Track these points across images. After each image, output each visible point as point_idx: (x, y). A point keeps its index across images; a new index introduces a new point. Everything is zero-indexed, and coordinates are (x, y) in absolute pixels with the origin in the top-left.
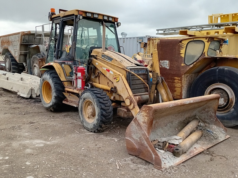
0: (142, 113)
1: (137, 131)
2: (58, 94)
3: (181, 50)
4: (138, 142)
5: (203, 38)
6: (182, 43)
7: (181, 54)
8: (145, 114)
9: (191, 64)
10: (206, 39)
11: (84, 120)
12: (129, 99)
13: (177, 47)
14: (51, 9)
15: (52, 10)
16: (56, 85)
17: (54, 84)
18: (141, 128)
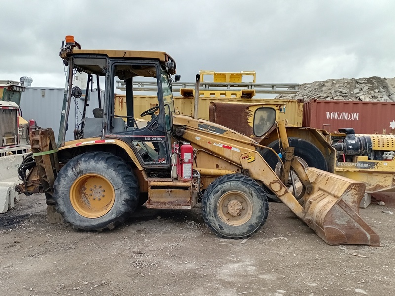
0: (350, 192)
1: (343, 214)
2: (132, 195)
3: (249, 118)
4: (345, 227)
5: (274, 104)
6: (250, 109)
7: (249, 123)
8: (355, 193)
9: (262, 136)
10: (277, 106)
11: (223, 224)
12: (279, 182)
13: (243, 115)
14: (67, 37)
15: (69, 38)
16: (127, 179)
17: (123, 178)
18: (350, 209)
